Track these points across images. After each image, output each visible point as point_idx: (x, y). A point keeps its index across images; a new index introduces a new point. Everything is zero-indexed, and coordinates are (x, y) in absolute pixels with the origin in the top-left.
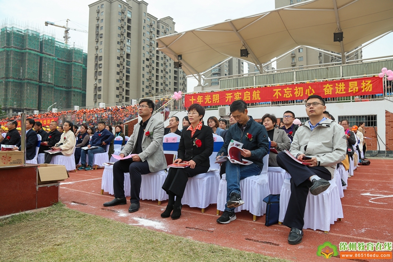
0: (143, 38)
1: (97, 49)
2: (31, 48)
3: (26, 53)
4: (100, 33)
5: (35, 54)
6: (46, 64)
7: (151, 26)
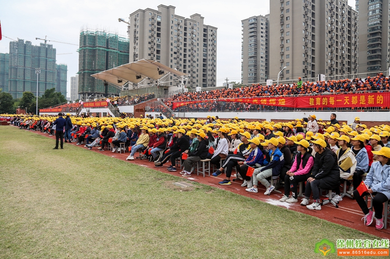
0: (171, 36)
1: (135, 49)
2: (100, 45)
3: (96, 49)
4: (137, 36)
5: (103, 50)
6: (111, 56)
7: (179, 25)
